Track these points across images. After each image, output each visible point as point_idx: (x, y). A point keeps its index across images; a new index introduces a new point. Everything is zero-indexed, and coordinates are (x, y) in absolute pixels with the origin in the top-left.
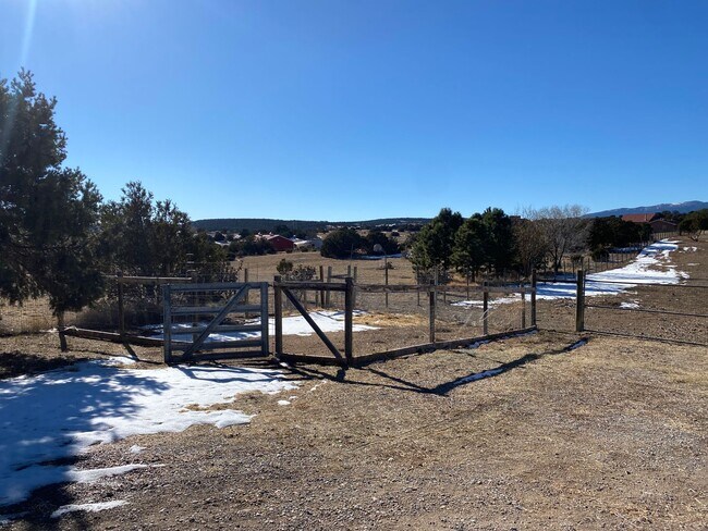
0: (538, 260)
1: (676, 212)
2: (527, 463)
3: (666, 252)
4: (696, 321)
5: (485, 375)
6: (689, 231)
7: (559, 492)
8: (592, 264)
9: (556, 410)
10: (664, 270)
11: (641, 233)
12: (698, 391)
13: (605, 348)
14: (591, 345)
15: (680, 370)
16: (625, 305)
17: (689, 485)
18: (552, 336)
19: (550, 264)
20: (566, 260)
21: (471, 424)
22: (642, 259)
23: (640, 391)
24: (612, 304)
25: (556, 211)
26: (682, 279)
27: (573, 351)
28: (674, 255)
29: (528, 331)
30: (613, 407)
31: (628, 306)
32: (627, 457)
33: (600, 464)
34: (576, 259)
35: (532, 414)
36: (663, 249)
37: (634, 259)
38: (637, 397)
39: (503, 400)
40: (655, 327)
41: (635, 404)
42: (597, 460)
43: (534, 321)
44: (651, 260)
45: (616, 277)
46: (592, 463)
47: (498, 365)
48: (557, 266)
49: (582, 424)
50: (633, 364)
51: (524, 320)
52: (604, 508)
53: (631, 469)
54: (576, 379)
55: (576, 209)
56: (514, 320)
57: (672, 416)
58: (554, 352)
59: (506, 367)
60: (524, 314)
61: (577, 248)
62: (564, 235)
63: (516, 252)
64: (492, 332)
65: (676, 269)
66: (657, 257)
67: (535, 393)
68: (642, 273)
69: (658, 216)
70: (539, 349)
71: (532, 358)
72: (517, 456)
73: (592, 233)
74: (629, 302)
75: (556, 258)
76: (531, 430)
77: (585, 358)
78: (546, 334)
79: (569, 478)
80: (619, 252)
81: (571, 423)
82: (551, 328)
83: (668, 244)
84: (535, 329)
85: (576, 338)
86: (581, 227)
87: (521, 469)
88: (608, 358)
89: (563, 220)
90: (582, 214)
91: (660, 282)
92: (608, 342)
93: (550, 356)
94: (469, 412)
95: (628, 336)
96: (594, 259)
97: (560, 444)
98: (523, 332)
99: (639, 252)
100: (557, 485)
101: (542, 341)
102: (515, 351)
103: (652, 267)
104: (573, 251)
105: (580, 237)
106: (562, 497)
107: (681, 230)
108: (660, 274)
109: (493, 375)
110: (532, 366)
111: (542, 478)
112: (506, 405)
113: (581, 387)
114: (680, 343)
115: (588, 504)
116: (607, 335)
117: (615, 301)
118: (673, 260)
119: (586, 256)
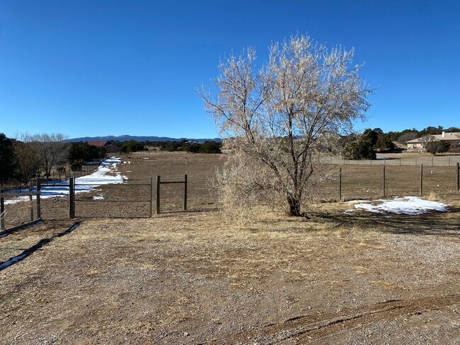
0: (33, 171)
1: (117, 141)
2: (69, 319)
3: (114, 165)
4: (136, 204)
5: (12, 261)
6: (126, 152)
7: (97, 332)
8: (72, 172)
9: (76, 276)
10: (114, 175)
11: (100, 153)
12: (150, 244)
13: (91, 227)
14: (83, 227)
15: (137, 234)
16: (95, 198)
17: (164, 300)
18: (54, 224)
19: (43, 174)
20: (54, 170)
21: (15, 303)
22: (102, 169)
23: (122, 251)
24: (88, 198)
25: (46, 137)
26: (125, 180)
27: (72, 232)
28: (119, 166)
29: (36, 223)
30: (110, 265)
31: (98, 198)
32: (128, 294)
33: (115, 304)
34: (61, 170)
35: (60, 283)
36: (113, 163)
37: (97, 169)
38: (121, 255)
39: (35, 278)
40: (116, 210)
41: (121, 259)
42: (113, 301)
43: (39, 215)
44: (107, 170)
45: (87, 180)
46: (111, 305)
47: (21, 252)
48: (48, 175)
49: (96, 281)
50: (111, 235)
51: (32, 215)
52: (127, 331)
53: (133, 301)
54: (82, 251)
55: (60, 136)
56: (24, 216)
57: (142, 262)
58: (60, 235)
59: (28, 252)
60: (32, 211)
61: (62, 163)
62: (52, 153)
63: (17, 165)
64: (8, 228)
65: (121, 174)
66: (110, 168)
67: (57, 267)
68: (102, 177)
69: (109, 143)
70: (48, 234)
71: (45, 242)
72: (60, 316)
73: (71, 152)
74: (98, 196)
75: (47, 170)
76: (63, 294)
77: (83, 235)
78: (50, 223)
79: (100, 319)
80: (88, 165)
81: (88, 282)
82: (51, 218)
83: (115, 159)
84: (40, 220)
85: (71, 223)
86: (64, 148)
87: (66, 325)
88: (96, 233)
89: (50, 143)
90: (64, 139)
91: (113, 182)
92: (92, 223)
93: (58, 238)
94: (10, 294)
95: (103, 217)
96: (72, 170)
97: (86, 299)
98: (31, 224)
99: (100, 164)
100: (94, 328)
101: (49, 229)
102: (31, 239)
103: (108, 174)
104: (58, 164)
105: (63, 155)
106: (100, 334)
107: (121, 151)
108: (112, 178)
109: (19, 260)
110: (47, 247)
111: (83, 326)
112: (39, 281)
113: (87, 255)
114: (132, 218)
115: (117, 332)
116: (90, 218)
117: (89, 196)
118: (119, 169)
119: (67, 167)
